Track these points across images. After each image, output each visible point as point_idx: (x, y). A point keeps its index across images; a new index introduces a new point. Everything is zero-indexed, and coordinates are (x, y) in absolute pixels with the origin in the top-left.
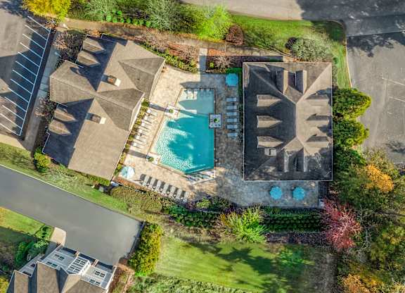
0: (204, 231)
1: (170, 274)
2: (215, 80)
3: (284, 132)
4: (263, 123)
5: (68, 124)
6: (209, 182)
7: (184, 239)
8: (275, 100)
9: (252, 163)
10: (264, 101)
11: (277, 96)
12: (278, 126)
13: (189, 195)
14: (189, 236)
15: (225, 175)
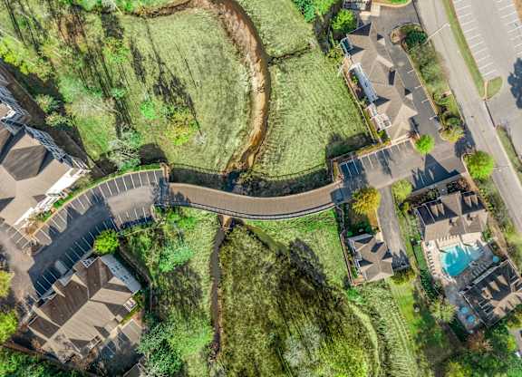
0: (425, 293)
1: (393, 293)
2: (489, 253)
3: (498, 296)
4: (493, 284)
5: (439, 212)
6: (447, 280)
7: (415, 288)
8: (505, 283)
9: (472, 292)
10: (501, 279)
11: (507, 281)
12: (497, 292)
13: (435, 276)
14: (418, 289)
15: (454, 285)
